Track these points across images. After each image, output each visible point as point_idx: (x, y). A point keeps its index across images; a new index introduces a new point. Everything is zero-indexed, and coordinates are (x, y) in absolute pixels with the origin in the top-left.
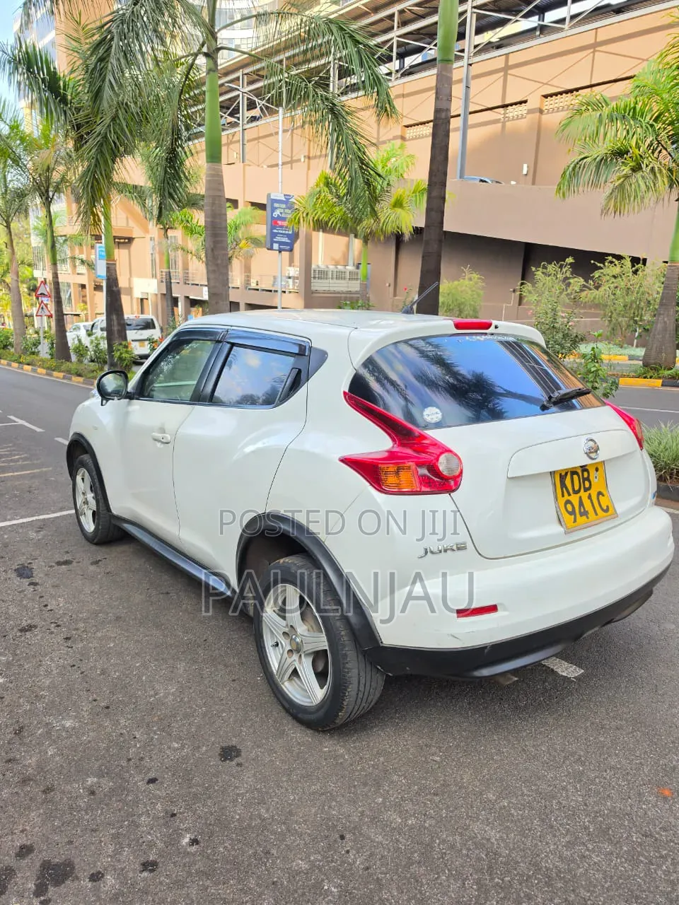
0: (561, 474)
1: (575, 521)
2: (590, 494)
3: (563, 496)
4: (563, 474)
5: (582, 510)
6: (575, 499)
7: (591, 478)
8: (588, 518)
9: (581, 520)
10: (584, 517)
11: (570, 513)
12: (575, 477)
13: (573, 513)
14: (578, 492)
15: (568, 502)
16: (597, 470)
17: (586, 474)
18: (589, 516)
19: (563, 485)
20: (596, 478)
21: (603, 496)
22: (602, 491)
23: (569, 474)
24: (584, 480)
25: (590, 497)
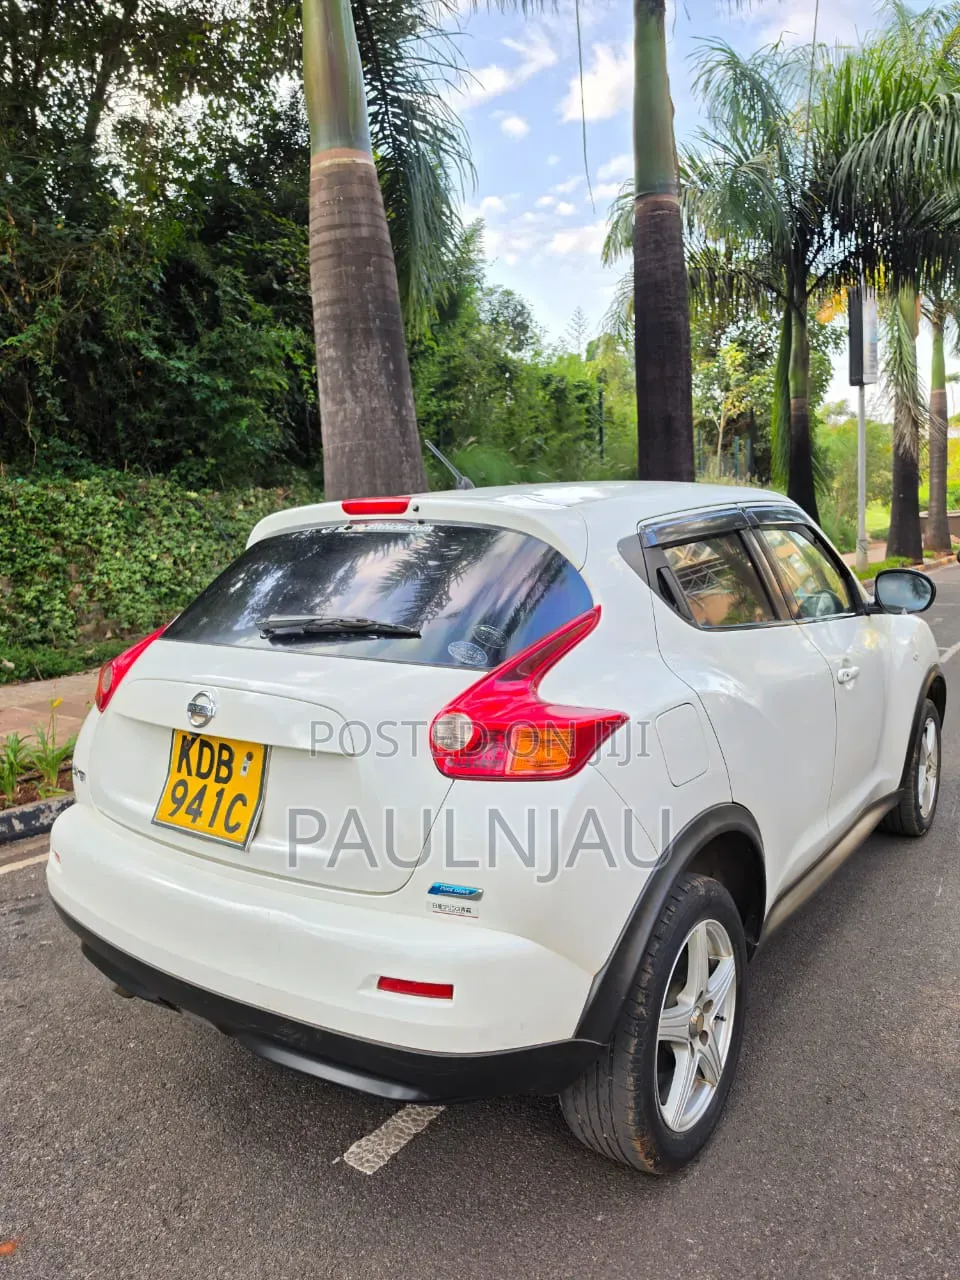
0: (184, 738)
1: (173, 814)
2: (223, 790)
3: (179, 770)
4: (189, 738)
5: (195, 806)
6: (195, 784)
7: (234, 765)
8: (194, 821)
9: (183, 818)
10: (191, 817)
11: (174, 799)
12: (206, 751)
13: (179, 802)
14: (205, 776)
15: (183, 783)
16: (250, 757)
17: (225, 756)
18: (198, 819)
19: (185, 754)
20: (245, 769)
21: (245, 804)
22: (248, 797)
23: (198, 741)
24: (221, 763)
25: (220, 794)
